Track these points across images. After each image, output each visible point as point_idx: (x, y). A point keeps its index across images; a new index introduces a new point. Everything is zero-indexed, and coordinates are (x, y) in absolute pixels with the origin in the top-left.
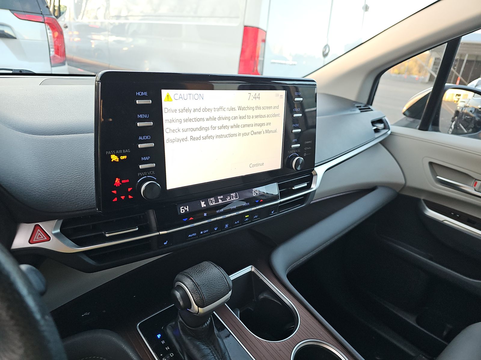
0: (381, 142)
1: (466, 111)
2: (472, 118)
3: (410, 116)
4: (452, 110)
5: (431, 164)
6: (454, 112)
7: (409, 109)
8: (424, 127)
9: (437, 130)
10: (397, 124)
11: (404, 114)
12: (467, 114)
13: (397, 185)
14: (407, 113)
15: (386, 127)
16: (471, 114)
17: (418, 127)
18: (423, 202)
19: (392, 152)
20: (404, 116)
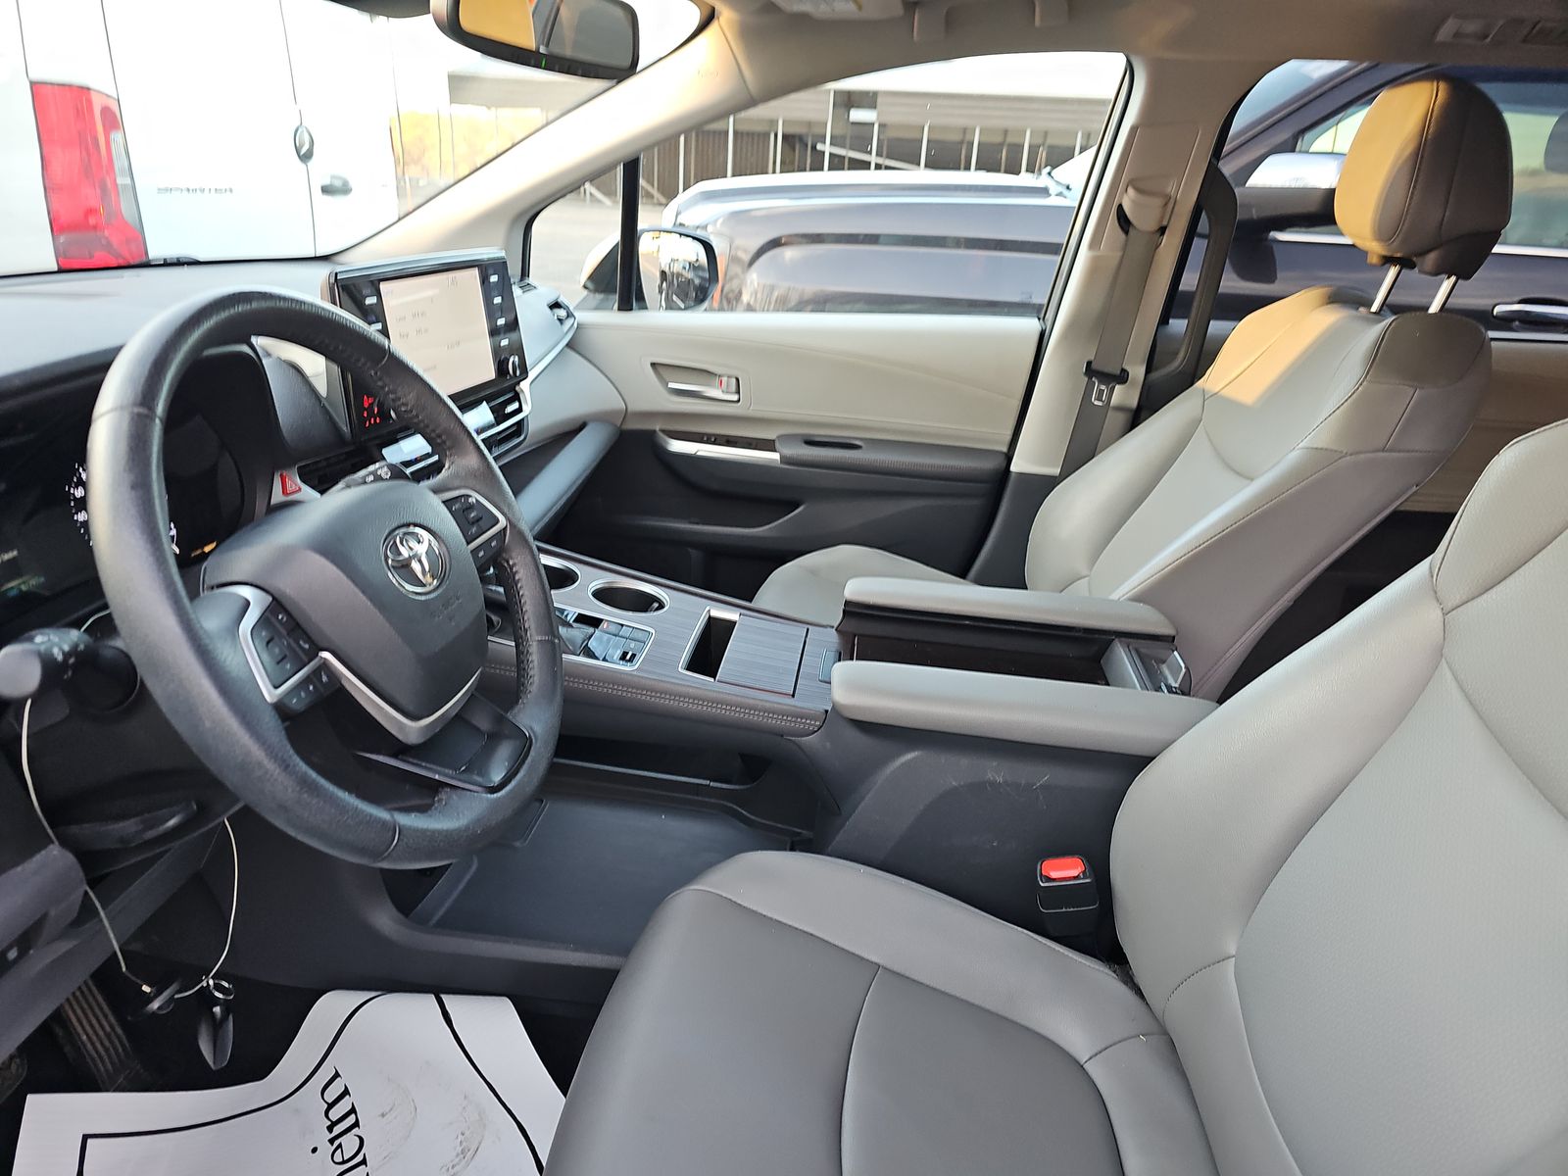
0: (568, 345)
1: (677, 268)
2: (689, 282)
3: (597, 290)
4: (654, 270)
5: (653, 365)
6: (658, 274)
7: (591, 278)
8: (625, 306)
9: (644, 307)
10: (580, 307)
11: (585, 287)
12: (679, 275)
13: (613, 413)
14: (590, 285)
15: (569, 315)
16: (685, 273)
17: (616, 306)
18: (661, 434)
19: (590, 358)
20: (585, 292)
